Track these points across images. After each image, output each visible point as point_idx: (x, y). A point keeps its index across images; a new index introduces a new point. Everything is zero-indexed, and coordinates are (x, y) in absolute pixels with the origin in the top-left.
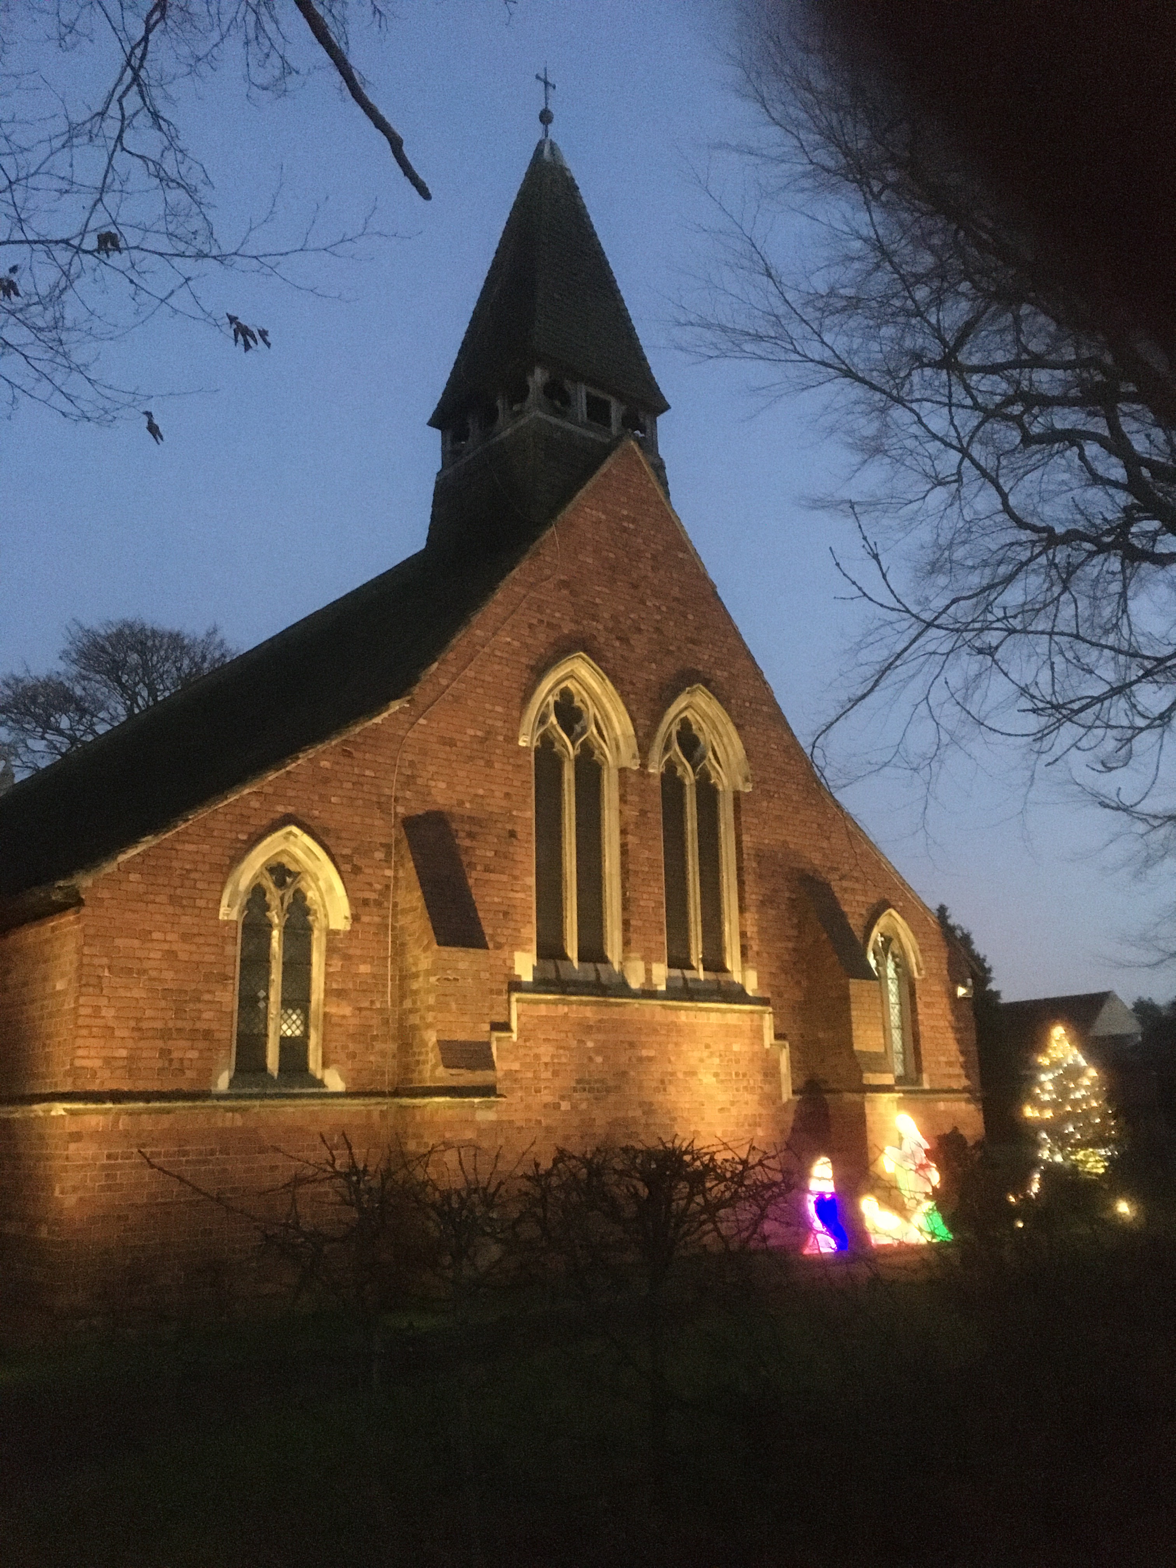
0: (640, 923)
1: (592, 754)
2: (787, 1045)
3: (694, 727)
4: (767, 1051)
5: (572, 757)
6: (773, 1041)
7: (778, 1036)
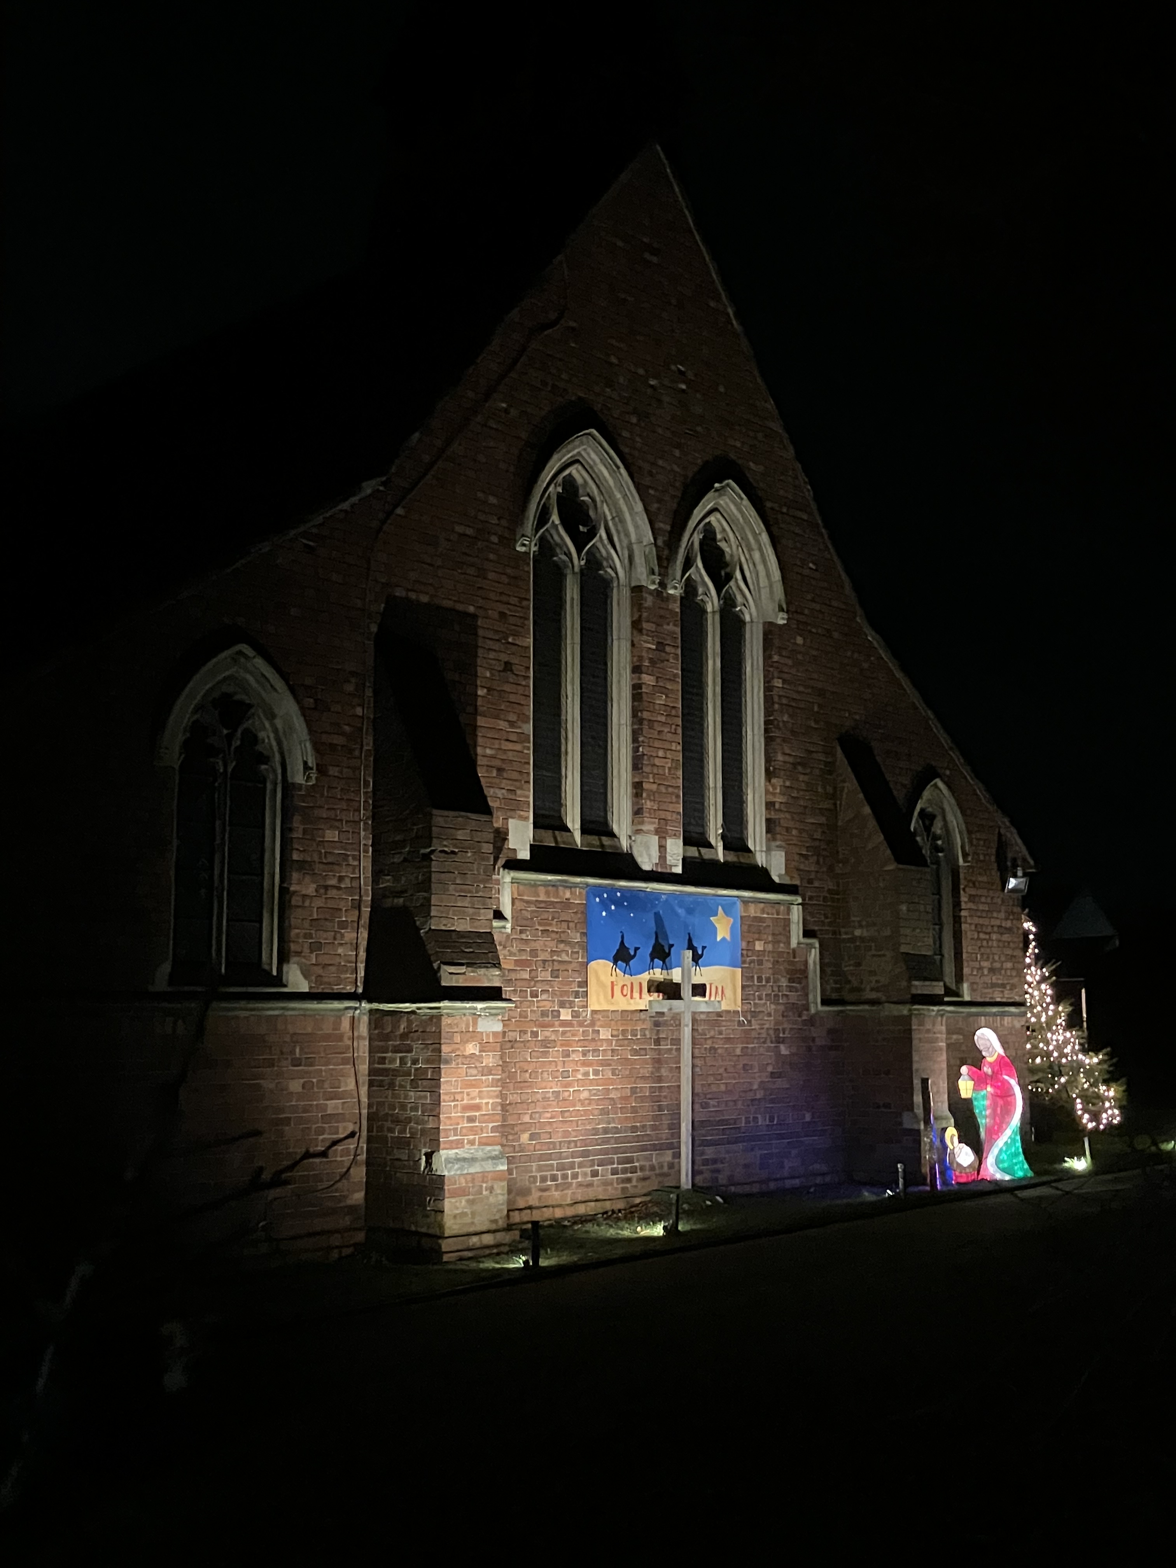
0: (654, 787)
1: (600, 566)
2: (817, 945)
3: (719, 536)
4: (794, 950)
5: (577, 569)
6: (802, 940)
7: (808, 933)
